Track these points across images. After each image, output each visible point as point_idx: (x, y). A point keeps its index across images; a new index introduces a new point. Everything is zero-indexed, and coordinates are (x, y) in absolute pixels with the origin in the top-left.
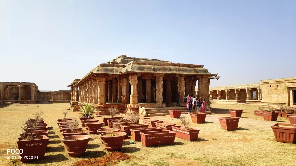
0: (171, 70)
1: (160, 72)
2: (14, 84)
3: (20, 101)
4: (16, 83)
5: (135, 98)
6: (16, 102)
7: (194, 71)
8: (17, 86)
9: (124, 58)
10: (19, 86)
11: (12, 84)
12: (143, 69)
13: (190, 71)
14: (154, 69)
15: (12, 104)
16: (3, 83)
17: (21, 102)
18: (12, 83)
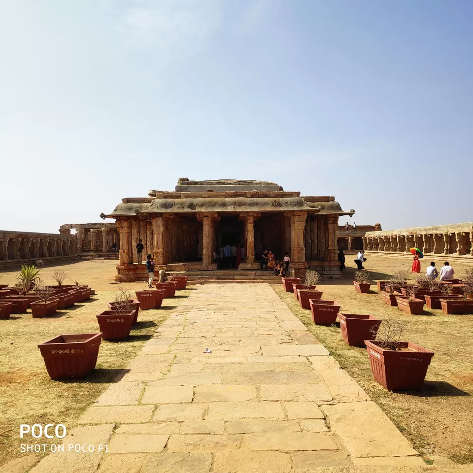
0: (224, 205)
1: (203, 210)
2: (96, 227)
3: (105, 254)
4: (99, 224)
5: (158, 254)
6: (100, 257)
7: (273, 205)
8: (100, 230)
9: (182, 184)
10: (103, 229)
11: (93, 226)
12: (171, 205)
13: (266, 204)
14: (191, 206)
15: (92, 259)
16: (80, 225)
17: (107, 255)
18: (92, 224)
